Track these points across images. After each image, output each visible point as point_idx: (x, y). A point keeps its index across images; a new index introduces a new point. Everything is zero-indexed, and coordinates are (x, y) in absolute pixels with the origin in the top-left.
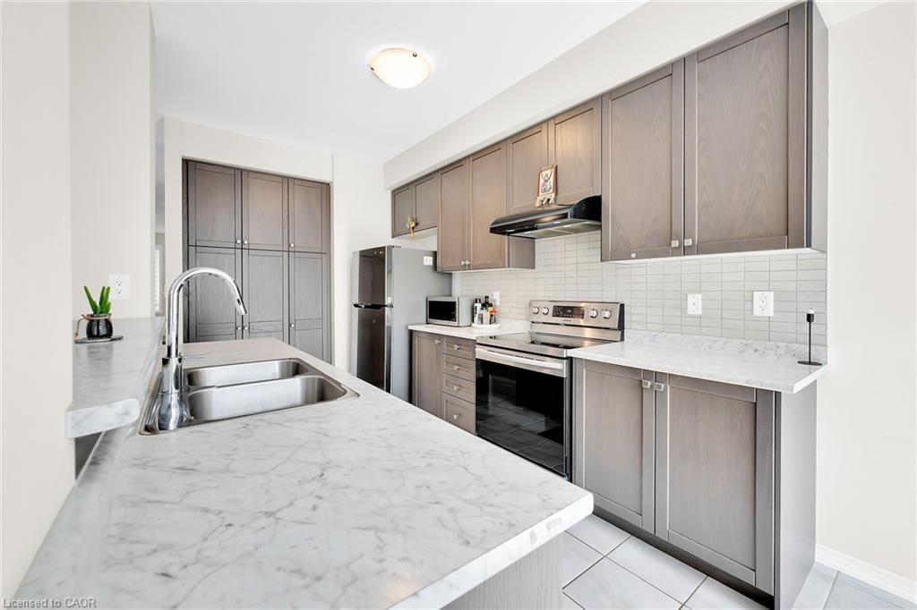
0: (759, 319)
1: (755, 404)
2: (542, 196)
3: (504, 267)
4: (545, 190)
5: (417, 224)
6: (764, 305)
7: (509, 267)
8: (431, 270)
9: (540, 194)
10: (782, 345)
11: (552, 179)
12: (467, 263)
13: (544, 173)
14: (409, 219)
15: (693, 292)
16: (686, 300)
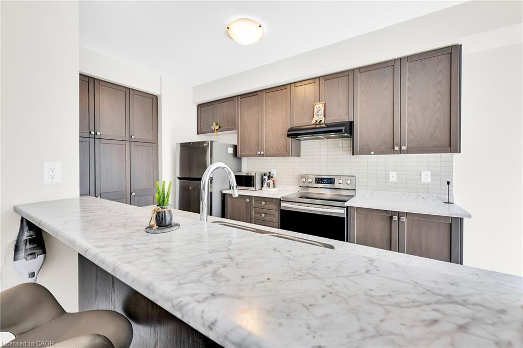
0: (423, 184)
1: (451, 224)
2: (316, 118)
3: (289, 156)
4: (318, 115)
5: (219, 127)
6: (426, 177)
7: (292, 156)
8: (232, 156)
9: (315, 116)
10: (435, 195)
11: (323, 110)
12: (262, 153)
13: (317, 106)
14: (214, 124)
15: (392, 171)
16: (389, 175)
